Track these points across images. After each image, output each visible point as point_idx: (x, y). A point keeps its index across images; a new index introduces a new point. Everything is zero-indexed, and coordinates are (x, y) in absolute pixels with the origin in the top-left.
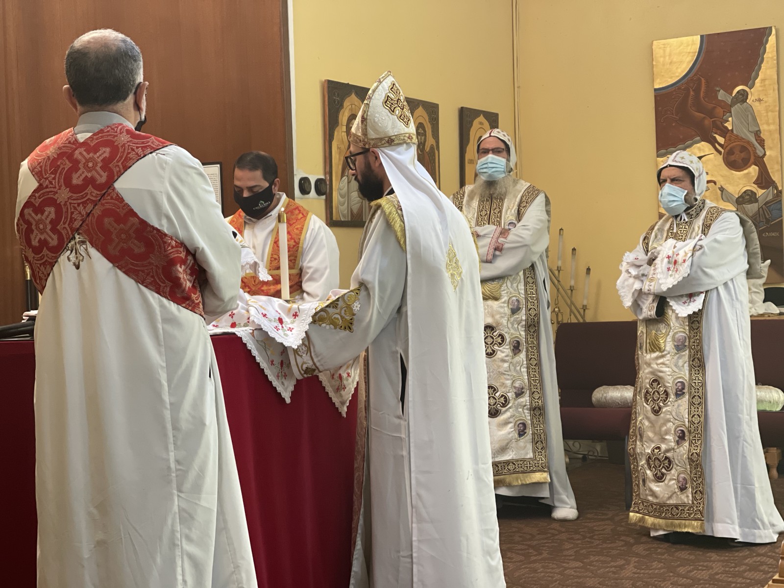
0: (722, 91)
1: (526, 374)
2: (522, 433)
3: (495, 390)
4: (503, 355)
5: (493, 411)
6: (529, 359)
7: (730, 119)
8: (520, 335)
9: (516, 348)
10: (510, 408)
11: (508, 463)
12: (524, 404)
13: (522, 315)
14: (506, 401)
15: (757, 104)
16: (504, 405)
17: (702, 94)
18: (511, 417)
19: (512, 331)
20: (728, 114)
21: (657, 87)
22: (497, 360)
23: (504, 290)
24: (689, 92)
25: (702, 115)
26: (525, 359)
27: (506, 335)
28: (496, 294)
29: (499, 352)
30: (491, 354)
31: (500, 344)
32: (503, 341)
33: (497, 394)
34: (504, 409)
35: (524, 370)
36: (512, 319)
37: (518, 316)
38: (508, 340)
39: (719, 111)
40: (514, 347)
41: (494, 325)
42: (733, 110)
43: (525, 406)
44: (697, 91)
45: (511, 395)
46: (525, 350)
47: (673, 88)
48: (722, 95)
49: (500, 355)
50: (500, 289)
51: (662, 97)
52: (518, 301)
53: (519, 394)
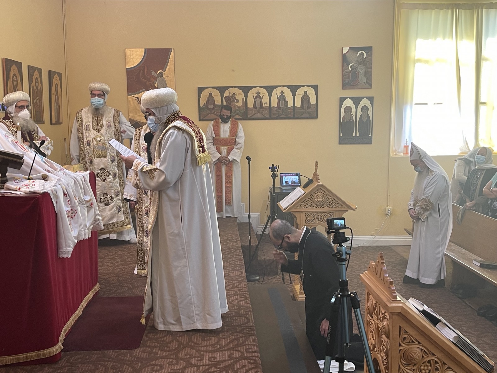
0: (153, 72)
1: (119, 187)
2: (119, 211)
3: (107, 194)
4: (110, 180)
5: (107, 203)
6: (120, 180)
7: (156, 83)
8: (116, 171)
9: (115, 176)
10: (114, 201)
11: (114, 223)
12: (119, 199)
13: (116, 163)
14: (112, 199)
15: (167, 78)
16: (111, 200)
17: (145, 72)
18: (114, 205)
19: (113, 170)
20: (156, 81)
21: (127, 67)
22: (108, 182)
23: (108, 153)
24: (140, 71)
25: (146, 81)
26: (118, 181)
27: (110, 171)
28: (105, 155)
29: (108, 179)
30: (105, 180)
31: (108, 175)
32: (109, 174)
33: (108, 196)
34: (111, 202)
35: (118, 185)
36: (112, 164)
37: (114, 163)
38: (111, 174)
39: (152, 79)
40: (114, 176)
41: (105, 168)
42: (157, 79)
43: (120, 199)
44: (144, 71)
45: (114, 196)
46: (118, 177)
47: (134, 69)
48: (153, 73)
49: (108, 180)
50: (106, 152)
51: (129, 72)
52: (114, 157)
53: (117, 195)
